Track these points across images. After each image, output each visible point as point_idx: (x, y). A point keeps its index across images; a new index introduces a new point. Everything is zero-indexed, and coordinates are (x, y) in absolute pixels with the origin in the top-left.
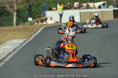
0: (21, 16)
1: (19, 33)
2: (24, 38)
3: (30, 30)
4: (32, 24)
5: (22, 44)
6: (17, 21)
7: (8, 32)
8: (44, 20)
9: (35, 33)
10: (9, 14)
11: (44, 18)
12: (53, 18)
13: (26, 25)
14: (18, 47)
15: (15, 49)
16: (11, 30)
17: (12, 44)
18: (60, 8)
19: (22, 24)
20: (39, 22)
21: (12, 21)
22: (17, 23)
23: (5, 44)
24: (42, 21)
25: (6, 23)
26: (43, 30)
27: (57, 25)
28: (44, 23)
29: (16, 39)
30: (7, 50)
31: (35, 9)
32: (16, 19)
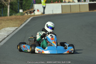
0: (13, 8)
1: (11, 22)
2: (16, 27)
3: (21, 19)
4: (22, 15)
5: (14, 31)
6: (10, 12)
7: (3, 21)
8: (32, 11)
9: (25, 22)
10: (3, 7)
11: (32, 10)
12: (39, 10)
13: (18, 16)
14: (11, 33)
15: (9, 35)
16: (5, 20)
17: (6, 31)
18: (43, 2)
19: (14, 15)
20: (28, 13)
21: (6, 13)
22: (11, 13)
23: (1, 31)
24: (31, 12)
25: (2, 13)
26: (31, 20)
27: (43, 16)
28: (33, 14)
29: (10, 27)
30: (1, 36)
31: (25, 3)
32: (10, 10)
